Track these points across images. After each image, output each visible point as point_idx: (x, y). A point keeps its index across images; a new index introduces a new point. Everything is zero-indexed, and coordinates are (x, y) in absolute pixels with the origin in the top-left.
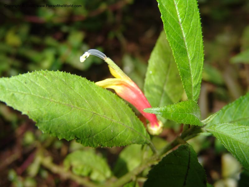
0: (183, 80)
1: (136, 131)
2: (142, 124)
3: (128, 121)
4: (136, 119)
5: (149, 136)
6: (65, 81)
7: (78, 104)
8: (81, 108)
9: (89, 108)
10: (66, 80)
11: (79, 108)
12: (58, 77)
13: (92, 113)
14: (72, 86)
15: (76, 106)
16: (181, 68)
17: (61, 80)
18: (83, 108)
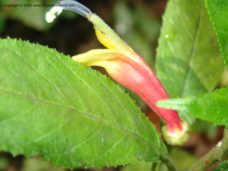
0: (224, 51)
1: (143, 139)
2: (153, 127)
3: (129, 122)
4: (143, 119)
5: (165, 146)
6: (20, 55)
7: (44, 95)
8: (49, 101)
9: (63, 102)
10: (22, 54)
11: (47, 101)
12: (10, 49)
13: (68, 110)
14: (32, 63)
15: (41, 98)
16: (220, 31)
17: (14, 54)
18: (53, 102)
